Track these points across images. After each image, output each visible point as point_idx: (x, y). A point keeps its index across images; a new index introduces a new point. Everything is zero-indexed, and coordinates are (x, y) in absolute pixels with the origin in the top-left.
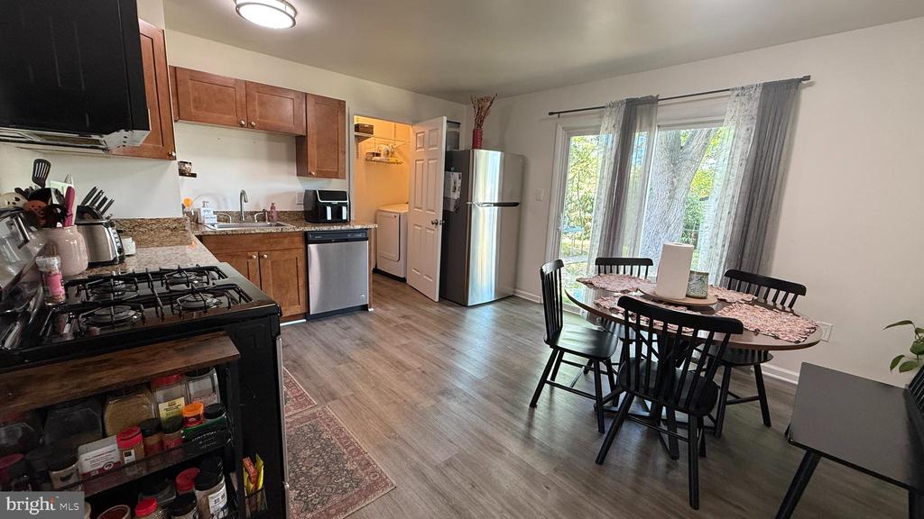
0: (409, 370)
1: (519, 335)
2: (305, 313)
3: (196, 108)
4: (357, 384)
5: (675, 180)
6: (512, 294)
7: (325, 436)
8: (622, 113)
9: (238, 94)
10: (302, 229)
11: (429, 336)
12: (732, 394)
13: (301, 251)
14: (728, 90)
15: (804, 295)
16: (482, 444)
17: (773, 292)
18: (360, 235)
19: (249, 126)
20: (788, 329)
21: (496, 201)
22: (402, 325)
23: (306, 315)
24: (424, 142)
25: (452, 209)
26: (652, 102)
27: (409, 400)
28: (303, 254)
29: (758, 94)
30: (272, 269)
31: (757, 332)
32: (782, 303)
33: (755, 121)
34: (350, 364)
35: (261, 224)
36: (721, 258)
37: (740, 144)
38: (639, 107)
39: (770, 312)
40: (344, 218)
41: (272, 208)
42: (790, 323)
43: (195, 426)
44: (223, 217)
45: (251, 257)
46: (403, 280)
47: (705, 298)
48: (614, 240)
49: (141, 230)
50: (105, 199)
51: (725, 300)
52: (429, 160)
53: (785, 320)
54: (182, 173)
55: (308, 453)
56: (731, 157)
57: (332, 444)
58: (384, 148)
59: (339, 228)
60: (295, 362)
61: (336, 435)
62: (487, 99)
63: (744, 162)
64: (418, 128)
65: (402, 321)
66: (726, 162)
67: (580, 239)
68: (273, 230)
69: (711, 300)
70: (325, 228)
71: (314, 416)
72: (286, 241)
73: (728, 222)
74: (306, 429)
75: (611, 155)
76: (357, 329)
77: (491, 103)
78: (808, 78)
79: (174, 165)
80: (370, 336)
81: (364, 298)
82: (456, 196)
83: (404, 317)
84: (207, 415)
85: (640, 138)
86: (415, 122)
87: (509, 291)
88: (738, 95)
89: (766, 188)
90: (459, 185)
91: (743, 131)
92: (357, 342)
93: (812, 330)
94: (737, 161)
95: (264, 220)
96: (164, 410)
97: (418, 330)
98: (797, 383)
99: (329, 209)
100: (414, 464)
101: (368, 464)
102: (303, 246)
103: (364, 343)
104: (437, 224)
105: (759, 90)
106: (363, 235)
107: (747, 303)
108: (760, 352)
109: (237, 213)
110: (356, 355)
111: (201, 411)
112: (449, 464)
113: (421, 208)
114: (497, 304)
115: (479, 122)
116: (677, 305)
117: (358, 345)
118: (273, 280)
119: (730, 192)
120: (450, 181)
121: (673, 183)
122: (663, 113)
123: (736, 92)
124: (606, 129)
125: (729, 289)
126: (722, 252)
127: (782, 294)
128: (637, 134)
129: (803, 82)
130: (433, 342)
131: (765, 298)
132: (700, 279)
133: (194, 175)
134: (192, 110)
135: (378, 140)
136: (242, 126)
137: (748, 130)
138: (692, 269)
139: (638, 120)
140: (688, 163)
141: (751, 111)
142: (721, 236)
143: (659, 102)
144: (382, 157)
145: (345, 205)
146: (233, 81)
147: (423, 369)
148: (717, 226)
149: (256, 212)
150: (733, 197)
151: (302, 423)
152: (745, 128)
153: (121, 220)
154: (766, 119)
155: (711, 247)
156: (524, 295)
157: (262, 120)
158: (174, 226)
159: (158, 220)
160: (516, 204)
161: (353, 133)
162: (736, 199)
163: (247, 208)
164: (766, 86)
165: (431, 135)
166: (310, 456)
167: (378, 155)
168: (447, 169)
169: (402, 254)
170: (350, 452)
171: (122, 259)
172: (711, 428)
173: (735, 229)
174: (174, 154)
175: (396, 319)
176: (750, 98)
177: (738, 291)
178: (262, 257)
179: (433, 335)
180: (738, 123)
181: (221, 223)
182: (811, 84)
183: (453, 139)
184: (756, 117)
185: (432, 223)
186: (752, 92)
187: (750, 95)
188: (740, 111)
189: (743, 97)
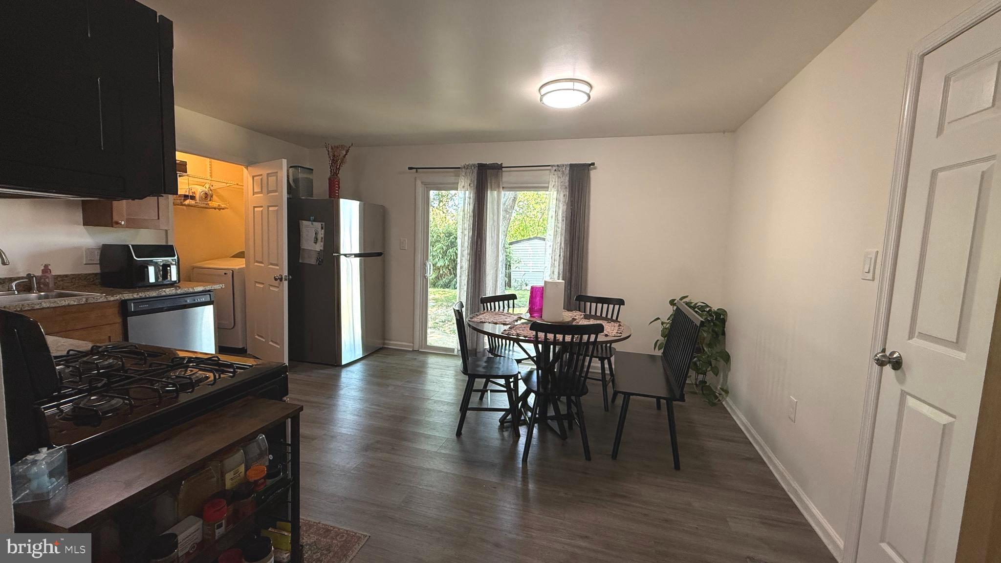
6: (382, 346)
8: (475, 174)
10: (118, 297)
14: (549, 166)
15: (624, 305)
18: (203, 299)
21: (357, 252)
24: (265, 188)
25: (312, 262)
26: (497, 168)
28: (120, 331)
29: (567, 172)
35: (28, 296)
37: (561, 205)
38: (488, 171)
41: (44, 272)
46: (242, 351)
48: (479, 282)
52: (269, 207)
58: (199, 190)
59: (174, 292)
62: (342, 147)
63: (565, 219)
64: (255, 170)
70: (154, 293)
75: (469, 208)
77: (347, 151)
78: (593, 164)
82: (318, 247)
85: (491, 196)
86: (249, 162)
87: (378, 343)
88: (555, 170)
89: (579, 238)
90: (320, 236)
91: (561, 197)
94: (560, 218)
95: (33, 290)
99: (151, 270)
102: (119, 320)
104: (281, 280)
105: (568, 169)
108: (602, 346)
113: (262, 263)
114: (371, 358)
115: (335, 170)
119: (559, 240)
122: (507, 177)
123: (554, 168)
124: (463, 187)
127: (611, 306)
128: (489, 192)
129: (591, 166)
135: (192, 180)
137: (564, 196)
139: (489, 181)
141: (565, 183)
143: (503, 169)
144: (197, 201)
145: (173, 262)
148: (553, 265)
154: (574, 189)
156: (395, 345)
160: (379, 254)
162: (563, 245)
164: (571, 166)
165: (270, 178)
167: (193, 198)
169: (239, 319)
176: (563, 173)
180: (558, 191)
182: (595, 168)
183: (306, 185)
184: (568, 187)
185: (276, 280)
186: (564, 169)
187: (563, 171)
188: (558, 182)
189: (558, 172)
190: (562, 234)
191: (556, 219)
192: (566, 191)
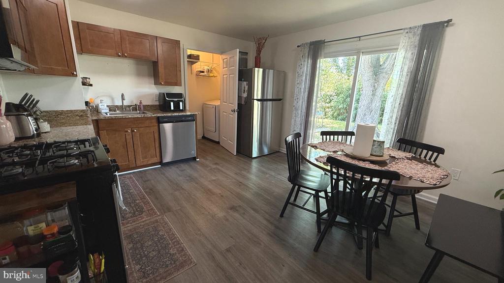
0: (214, 194)
1: (280, 175)
2: (160, 162)
3: (92, 46)
4: (184, 202)
5: (376, 84)
6: (278, 150)
7: (161, 233)
9: (115, 37)
10: (156, 115)
11: (229, 175)
12: (397, 211)
13: (157, 128)
14: (402, 29)
15: (443, 154)
16: (250, 239)
17: (425, 152)
18: (190, 118)
19: (123, 56)
20: (430, 176)
21: (268, 98)
22: (214, 168)
23: (161, 163)
24: (227, 64)
25: (243, 103)
27: (211, 212)
28: (157, 130)
29: (419, 32)
30: (140, 138)
31: (411, 178)
32: (430, 159)
33: (417, 48)
34: (181, 191)
35: (134, 112)
36: (394, 131)
37: (408, 62)
39: (421, 165)
40: (181, 108)
41: (140, 103)
42: (432, 172)
43: (51, 240)
44: (112, 108)
45: (127, 131)
46: (218, 143)
47: (382, 156)
49: (62, 116)
50: (34, 100)
51: (394, 157)
52: (230, 74)
53: (430, 170)
54: (84, 84)
55: (150, 243)
56: (402, 71)
57: (164, 238)
58: (206, 68)
59: (177, 114)
60: (151, 190)
61: (167, 233)
62: (263, 38)
63: (409, 74)
64: (224, 56)
65: (214, 166)
66: (399, 73)
67: (322, 118)
68: (139, 116)
69: (386, 157)
70: (170, 115)
71: (157, 221)
72: (147, 121)
73: (398, 110)
74: (151, 229)
76: (188, 171)
77: (266, 40)
78: (450, 21)
79: (79, 80)
80: (195, 175)
81: (194, 153)
82: (245, 95)
83: (216, 164)
84: (59, 233)
86: (222, 52)
88: (407, 33)
90: (246, 89)
91: (409, 55)
92: (187, 178)
93: (445, 177)
94: (405, 73)
95: (136, 110)
96: (31, 230)
97: (222, 171)
98: (436, 203)
99: (172, 104)
100: (208, 251)
101: (183, 250)
102: (157, 125)
103: (191, 179)
104: (234, 111)
105: (420, 29)
106: (193, 118)
107: (408, 159)
109: (120, 106)
110: (186, 186)
111: (56, 230)
112: (228, 250)
113: (226, 102)
115: (259, 51)
116: (364, 160)
117: (187, 180)
118: (140, 143)
119: (400, 91)
120: (241, 86)
121: (374, 86)
123: (406, 31)
125: (399, 150)
126: (395, 127)
127: (430, 153)
130: (230, 179)
131: (420, 155)
132: (379, 145)
133: (91, 85)
134: (89, 47)
135: (202, 64)
136: (119, 56)
137: (412, 54)
138: (374, 139)
140: (384, 75)
141: (415, 43)
142: (394, 118)
143: (326, 44)
144: (205, 73)
145: (182, 101)
146: (113, 30)
147: (222, 194)
148: (392, 111)
149: (132, 106)
150: (402, 95)
151: (149, 225)
152: (411, 53)
153: (51, 111)
154: (423, 47)
155: (388, 124)
157: (130, 53)
158: (81, 114)
159: (71, 111)
160: (280, 100)
161: (186, 59)
163: (126, 103)
164: (424, 26)
165: (231, 60)
166: (150, 245)
167: (203, 72)
168: (240, 79)
169: (218, 129)
170: (173, 243)
171: (39, 135)
172: (383, 230)
173: (403, 113)
174: (75, 73)
175: (211, 165)
176: (415, 34)
177: (404, 151)
178: (134, 131)
179: (231, 174)
180: (406, 50)
181: (112, 112)
182: (452, 25)
183: (243, 62)
184: (417, 46)
185: (232, 111)
186: (416, 31)
187: (414, 32)
188: (408, 42)
189: (410, 34)
190: (404, 87)
191: (401, 74)
192: (415, 50)
